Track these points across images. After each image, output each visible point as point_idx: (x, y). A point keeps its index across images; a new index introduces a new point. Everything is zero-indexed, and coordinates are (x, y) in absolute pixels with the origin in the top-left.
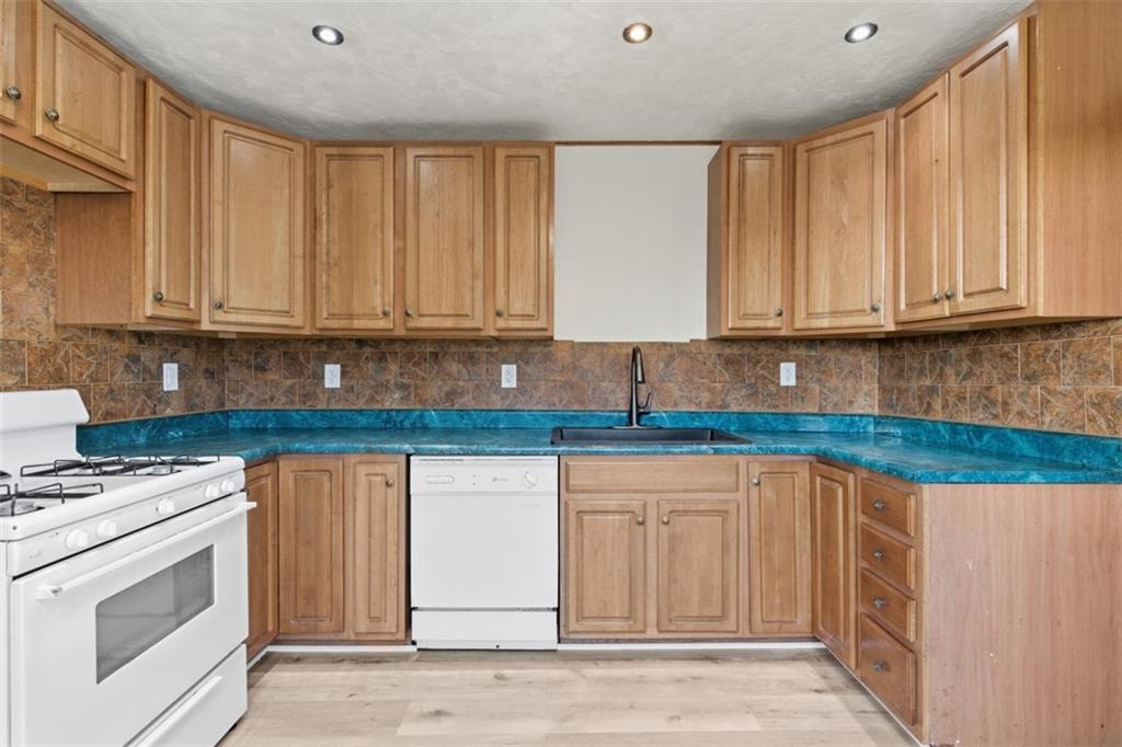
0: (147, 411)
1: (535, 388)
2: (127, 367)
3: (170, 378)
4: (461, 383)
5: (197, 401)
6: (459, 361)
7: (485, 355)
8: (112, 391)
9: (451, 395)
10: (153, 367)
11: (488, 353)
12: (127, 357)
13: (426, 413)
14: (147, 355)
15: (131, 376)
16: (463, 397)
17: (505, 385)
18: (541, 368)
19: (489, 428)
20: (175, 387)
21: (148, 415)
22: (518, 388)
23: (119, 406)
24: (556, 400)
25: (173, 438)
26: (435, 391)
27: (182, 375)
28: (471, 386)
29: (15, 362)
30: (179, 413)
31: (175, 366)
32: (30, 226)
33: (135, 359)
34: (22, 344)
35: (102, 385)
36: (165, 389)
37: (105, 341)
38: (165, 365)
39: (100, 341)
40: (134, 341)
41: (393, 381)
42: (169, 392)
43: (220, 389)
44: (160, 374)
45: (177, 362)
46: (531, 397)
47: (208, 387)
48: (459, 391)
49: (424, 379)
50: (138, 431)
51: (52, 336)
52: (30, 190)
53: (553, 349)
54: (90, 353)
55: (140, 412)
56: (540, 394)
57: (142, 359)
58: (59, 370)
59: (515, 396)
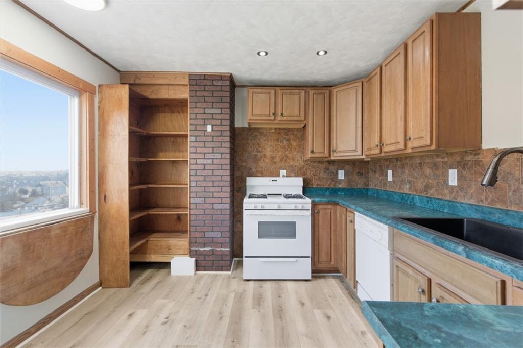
0: (332, 185)
1: (469, 187)
2: (325, 171)
3: (341, 175)
4: (430, 181)
5: (354, 183)
6: (429, 168)
7: (441, 163)
8: (319, 178)
9: (427, 188)
10: (334, 172)
11: (443, 162)
12: (325, 168)
13: (415, 197)
14: (332, 168)
15: (326, 174)
16: (431, 190)
17: (451, 183)
18: (473, 172)
19: (439, 211)
20: (343, 178)
21: (332, 186)
22: (458, 186)
23: (322, 183)
24: (483, 198)
25: (340, 194)
26: (420, 184)
27: (346, 174)
28: (435, 183)
29: (294, 171)
30: (345, 187)
31: (343, 171)
32: (298, 138)
33: (328, 169)
34: (295, 166)
35: (316, 176)
36: (339, 178)
37: (317, 164)
38: (339, 171)
39: (315, 164)
40: (327, 164)
41: (406, 179)
42: (341, 180)
43: (366, 180)
44: (337, 174)
45: (344, 170)
46: (467, 193)
47: (359, 179)
48: (430, 186)
49: (416, 178)
50: (326, 191)
51: (303, 164)
52: (298, 129)
53: (480, 157)
54: (313, 168)
55: (329, 185)
56: (472, 192)
57: (330, 169)
58: (304, 172)
59: (457, 192)
